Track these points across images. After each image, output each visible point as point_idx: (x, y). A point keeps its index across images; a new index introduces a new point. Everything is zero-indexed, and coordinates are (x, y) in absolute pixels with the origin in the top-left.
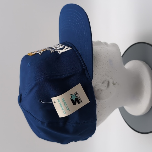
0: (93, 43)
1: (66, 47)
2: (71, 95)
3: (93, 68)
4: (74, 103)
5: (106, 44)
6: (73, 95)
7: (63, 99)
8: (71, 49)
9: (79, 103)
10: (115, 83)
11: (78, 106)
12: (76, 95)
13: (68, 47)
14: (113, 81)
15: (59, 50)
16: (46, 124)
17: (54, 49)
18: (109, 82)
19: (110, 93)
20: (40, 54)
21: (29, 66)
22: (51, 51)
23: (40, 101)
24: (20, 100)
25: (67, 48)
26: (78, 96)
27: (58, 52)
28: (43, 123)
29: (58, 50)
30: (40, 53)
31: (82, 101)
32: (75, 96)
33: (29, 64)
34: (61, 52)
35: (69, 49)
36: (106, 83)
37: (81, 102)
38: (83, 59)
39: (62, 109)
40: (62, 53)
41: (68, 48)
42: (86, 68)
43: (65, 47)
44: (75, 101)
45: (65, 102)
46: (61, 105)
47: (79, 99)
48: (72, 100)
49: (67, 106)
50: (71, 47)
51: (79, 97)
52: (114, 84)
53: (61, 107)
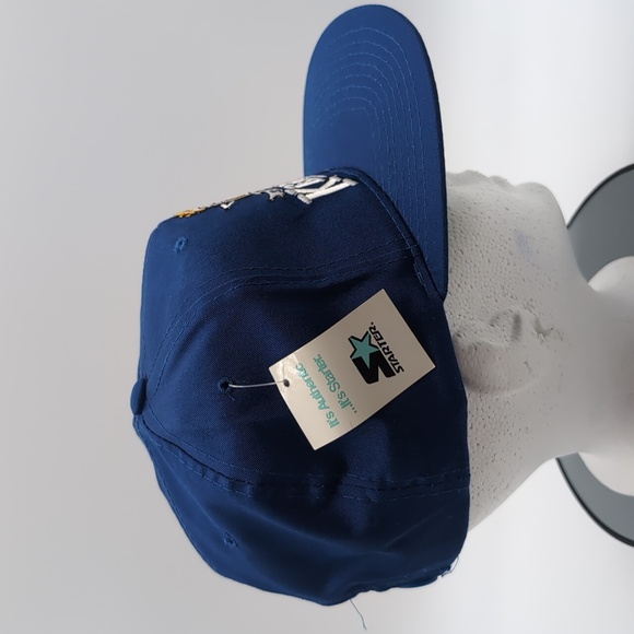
0: (447, 179)
1: (333, 180)
2: (352, 339)
3: (450, 258)
4: (370, 377)
5: (500, 181)
6: (361, 341)
7: (318, 360)
8: (353, 183)
9: (389, 373)
10: (545, 327)
11: (388, 389)
12: (374, 342)
13: (339, 180)
14: (537, 321)
15: (304, 191)
16: (248, 489)
17: (284, 189)
18: (517, 320)
19: (526, 363)
20: (225, 206)
21: (178, 250)
22: (272, 196)
23: (225, 385)
24: (141, 400)
25: (337, 183)
26: (380, 345)
27: (300, 197)
28: (235, 485)
29: (299, 191)
30: (227, 204)
31: (400, 367)
32: (370, 344)
33: (181, 243)
34: (311, 197)
35: (346, 184)
36: (508, 323)
37: (398, 372)
38: (406, 219)
39: (320, 408)
40: (315, 201)
41: (341, 182)
42: (419, 248)
43: (327, 180)
44: (374, 365)
45: (328, 374)
46: (313, 387)
47: (387, 357)
48: (358, 362)
49: (341, 390)
50: (353, 179)
51: (388, 348)
52: (539, 331)
53: (317, 395)
